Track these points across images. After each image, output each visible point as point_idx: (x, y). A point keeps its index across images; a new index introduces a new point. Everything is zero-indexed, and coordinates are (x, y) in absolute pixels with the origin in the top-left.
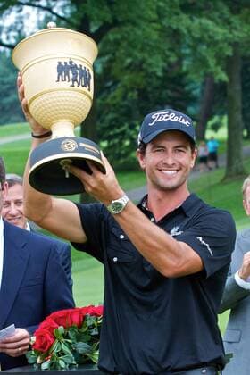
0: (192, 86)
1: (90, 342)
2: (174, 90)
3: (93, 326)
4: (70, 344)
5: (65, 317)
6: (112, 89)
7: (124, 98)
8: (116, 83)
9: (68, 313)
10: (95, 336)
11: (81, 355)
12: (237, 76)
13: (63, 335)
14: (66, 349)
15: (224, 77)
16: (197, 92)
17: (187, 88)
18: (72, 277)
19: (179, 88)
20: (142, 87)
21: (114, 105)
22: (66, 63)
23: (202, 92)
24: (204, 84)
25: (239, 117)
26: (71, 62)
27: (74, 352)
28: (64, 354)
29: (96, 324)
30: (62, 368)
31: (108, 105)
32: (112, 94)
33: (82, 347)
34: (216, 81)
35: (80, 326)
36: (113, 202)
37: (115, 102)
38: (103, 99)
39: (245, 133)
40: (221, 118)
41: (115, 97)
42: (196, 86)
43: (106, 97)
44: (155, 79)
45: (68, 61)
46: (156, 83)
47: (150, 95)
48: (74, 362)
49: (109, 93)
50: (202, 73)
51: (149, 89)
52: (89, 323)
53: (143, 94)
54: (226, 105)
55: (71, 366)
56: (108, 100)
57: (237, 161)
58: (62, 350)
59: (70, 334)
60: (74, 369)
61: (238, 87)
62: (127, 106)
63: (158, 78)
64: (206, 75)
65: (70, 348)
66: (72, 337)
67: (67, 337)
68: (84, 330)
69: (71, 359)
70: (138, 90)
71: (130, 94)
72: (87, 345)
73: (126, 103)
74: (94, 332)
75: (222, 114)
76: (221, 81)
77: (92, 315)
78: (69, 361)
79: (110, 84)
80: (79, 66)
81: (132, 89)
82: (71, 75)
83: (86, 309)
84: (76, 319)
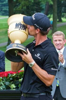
0: (42, 5)
1: (10, 82)
2: (37, 6)
3: (11, 77)
4: (4, 82)
5: (2, 74)
6: (18, 6)
7: (22, 8)
8: (20, 4)
9: (3, 73)
10: (11, 80)
11: (7, 86)
12: (56, 3)
13: (2, 79)
14: (2, 84)
15: (52, 3)
16: (44, 7)
17: (41, 6)
18: (5, 62)
19: (39, 6)
20: (27, 5)
21: (19, 11)
22: (18, 23)
23: (45, 7)
24: (46, 5)
25: (56, 15)
26: (20, 23)
27: (5, 85)
28: (2, 85)
29: (12, 76)
30: (1, 89)
31: (17, 10)
32: (19, 7)
33: (7, 83)
34: (50, 4)
35: (7, 77)
36: (30, 63)
37: (19, 9)
38: (16, 9)
39: (58, 20)
40: (51, 15)
41: (19, 8)
42: (44, 5)
43: (17, 8)
44: (31, 3)
45: (19, 23)
46: (31, 4)
47: (30, 8)
48: (5, 88)
49: (18, 7)
50: (45, 1)
51: (30, 6)
52: (10, 76)
53: (28, 7)
54: (52, 11)
55: (4, 89)
56: (17, 9)
57: (55, 28)
58: (1, 84)
59: (4, 79)
60: (5, 90)
61: (56, 6)
62: (23, 11)
63: (32, 3)
64: (47, 2)
65: (4, 84)
66: (4, 80)
67: (3, 80)
68: (8, 78)
69: (4, 87)
70: (26, 6)
71: (24, 7)
72: (9, 83)
73: (22, 10)
74: (11, 79)
75: (51, 14)
76: (51, 4)
77: (11, 74)
78: (3, 88)
79: (18, 4)
80: (22, 24)
81: (24, 6)
82: (19, 27)
83: (9, 72)
84: (6, 75)
